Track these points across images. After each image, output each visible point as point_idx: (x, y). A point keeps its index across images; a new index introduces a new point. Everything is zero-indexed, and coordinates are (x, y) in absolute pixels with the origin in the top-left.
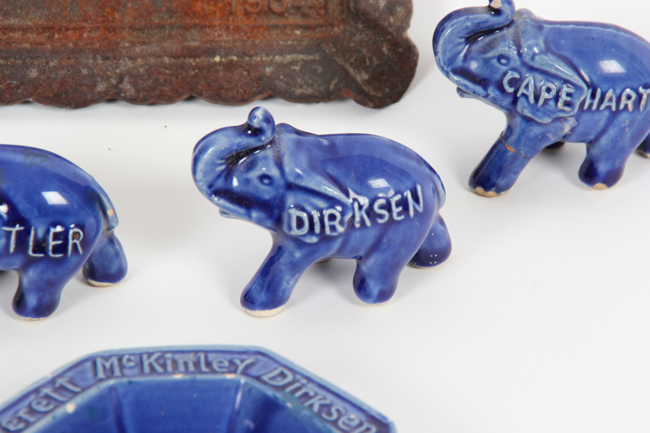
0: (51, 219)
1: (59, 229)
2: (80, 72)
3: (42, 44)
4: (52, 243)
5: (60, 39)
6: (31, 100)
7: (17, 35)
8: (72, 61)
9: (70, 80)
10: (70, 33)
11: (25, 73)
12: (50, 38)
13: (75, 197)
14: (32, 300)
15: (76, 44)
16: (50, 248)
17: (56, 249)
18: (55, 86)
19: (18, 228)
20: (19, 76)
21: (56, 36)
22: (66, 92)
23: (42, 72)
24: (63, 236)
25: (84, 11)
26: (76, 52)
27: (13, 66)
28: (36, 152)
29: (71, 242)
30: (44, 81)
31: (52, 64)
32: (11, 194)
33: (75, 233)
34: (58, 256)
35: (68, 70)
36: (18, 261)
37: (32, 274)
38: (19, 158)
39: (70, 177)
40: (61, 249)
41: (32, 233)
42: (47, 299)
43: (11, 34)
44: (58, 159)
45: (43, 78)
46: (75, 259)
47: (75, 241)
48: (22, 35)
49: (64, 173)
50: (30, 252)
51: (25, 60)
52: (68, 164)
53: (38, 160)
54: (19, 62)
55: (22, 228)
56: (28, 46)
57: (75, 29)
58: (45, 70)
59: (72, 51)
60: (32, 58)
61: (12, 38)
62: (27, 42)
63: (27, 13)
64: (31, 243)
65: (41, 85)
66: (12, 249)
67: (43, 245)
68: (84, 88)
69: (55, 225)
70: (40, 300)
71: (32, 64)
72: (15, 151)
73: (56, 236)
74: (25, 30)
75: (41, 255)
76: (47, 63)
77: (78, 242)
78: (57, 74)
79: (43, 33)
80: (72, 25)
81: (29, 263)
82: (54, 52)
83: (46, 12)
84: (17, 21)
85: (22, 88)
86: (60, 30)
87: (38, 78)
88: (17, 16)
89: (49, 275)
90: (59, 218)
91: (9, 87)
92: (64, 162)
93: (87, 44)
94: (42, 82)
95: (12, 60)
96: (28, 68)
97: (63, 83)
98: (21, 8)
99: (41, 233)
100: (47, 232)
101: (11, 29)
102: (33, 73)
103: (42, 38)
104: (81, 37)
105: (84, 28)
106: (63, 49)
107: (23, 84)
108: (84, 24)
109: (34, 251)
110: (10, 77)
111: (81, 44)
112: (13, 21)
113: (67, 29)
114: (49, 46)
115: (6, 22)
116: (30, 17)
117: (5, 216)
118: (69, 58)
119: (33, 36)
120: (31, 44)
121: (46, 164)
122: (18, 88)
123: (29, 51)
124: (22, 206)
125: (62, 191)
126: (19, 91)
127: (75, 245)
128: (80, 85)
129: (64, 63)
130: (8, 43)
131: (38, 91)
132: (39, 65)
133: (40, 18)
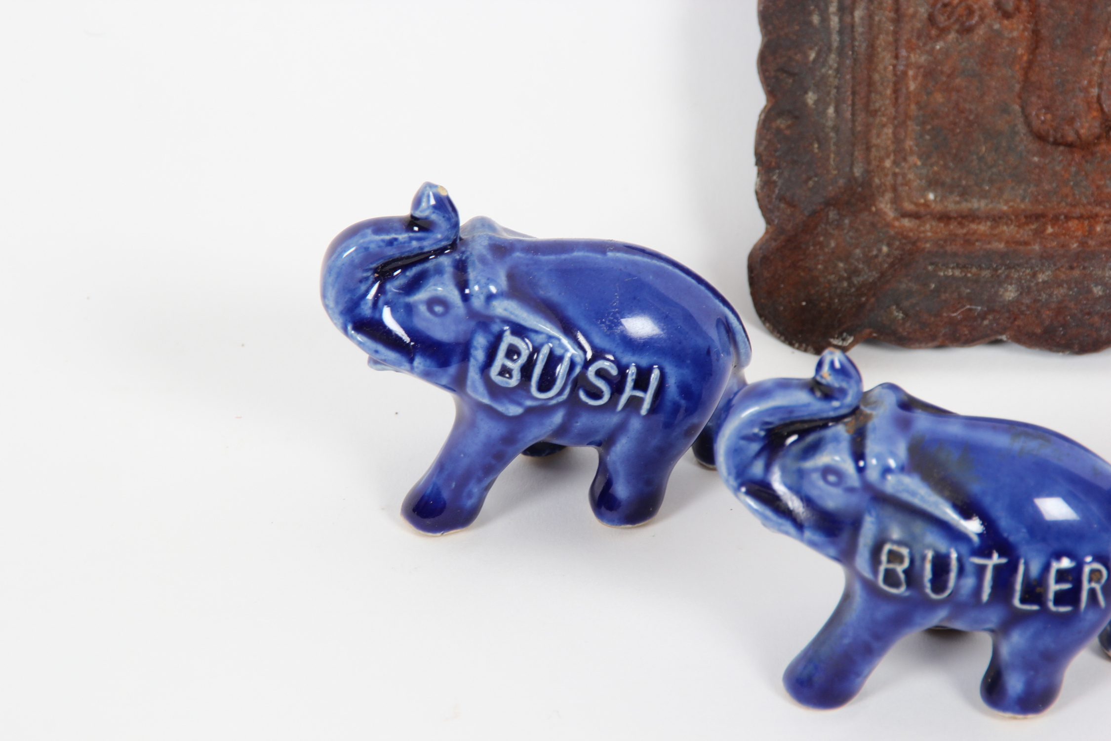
0: (1056, 546)
1: (1066, 563)
2: (1089, 291)
3: (1026, 243)
4: (1053, 587)
5: (1055, 235)
6: (1004, 337)
7: (983, 228)
8: (1077, 273)
9: (1072, 305)
10: (1073, 224)
11: (997, 292)
12: (1039, 233)
13: (1094, 508)
14: (1015, 684)
15: (1083, 244)
16: (1051, 596)
17: (1060, 598)
18: (1047, 314)
19: (996, 559)
20: (985, 297)
21: (1050, 230)
22: (1065, 325)
23: (1024, 290)
24: (1073, 576)
25: (1098, 187)
26: (1084, 257)
27: (977, 281)
28: (1030, 431)
29: (1086, 586)
30: (1028, 307)
31: (1041, 277)
32: (987, 501)
33: (1093, 572)
34: (1063, 609)
35: (1070, 289)
36: (994, 617)
37: (1017, 639)
38: (1002, 441)
39: (1086, 475)
40: (1069, 597)
41: (1021, 569)
42: (1041, 682)
43: (973, 226)
44: (1067, 444)
45: (1027, 301)
46: (1091, 616)
47: (1094, 585)
48: (992, 228)
49: (1077, 468)
50: (1016, 602)
51: (996, 270)
52: (1082, 451)
53: (1032, 445)
54: (986, 273)
55: (1004, 561)
56: (1001, 246)
57: (1081, 218)
58: (1029, 288)
59: (1077, 255)
60: (1009, 267)
61: (975, 233)
62: (1000, 240)
63: (1001, 190)
64: (1018, 587)
65: (1022, 313)
66: (985, 597)
67: (1038, 590)
68: (1096, 319)
69: (1058, 557)
70: (1029, 684)
71: (1007, 277)
72: (994, 429)
73: (1062, 576)
74: (997, 219)
75: (1035, 608)
76: (1034, 275)
77: (1097, 587)
78: (1051, 295)
79: (1027, 224)
80: (1078, 211)
81: (1014, 620)
82: (1046, 257)
83: (1032, 188)
84: (983, 203)
85: (990, 317)
86: (1055, 220)
87: (1017, 301)
88: (984, 195)
89: (1047, 641)
90: (1068, 544)
91: (968, 316)
92: (1077, 449)
93: (1102, 244)
94: (1024, 308)
95: (974, 270)
96: (1000, 284)
97: (1060, 310)
98: (991, 182)
99: (1035, 569)
100: (1046, 568)
101: (973, 217)
102: (1010, 293)
103: (1025, 233)
104: (1091, 232)
105: (1097, 215)
106: (1061, 252)
107: (991, 310)
108: (1098, 209)
109: (1023, 601)
110: (970, 299)
111: (1092, 243)
112: (977, 204)
113: (1068, 218)
114: (1037, 247)
115: (965, 206)
116: (1005, 196)
117: (976, 539)
118: (1072, 268)
119: (1008, 230)
120: (1007, 242)
121: (1046, 451)
122: (984, 318)
123: (1003, 255)
124: (1005, 522)
125: (1070, 499)
126: (986, 322)
127: (1092, 593)
128: (1089, 314)
129: (1063, 277)
130: (968, 242)
131: (1016, 323)
132: (1020, 279)
133: (1023, 199)
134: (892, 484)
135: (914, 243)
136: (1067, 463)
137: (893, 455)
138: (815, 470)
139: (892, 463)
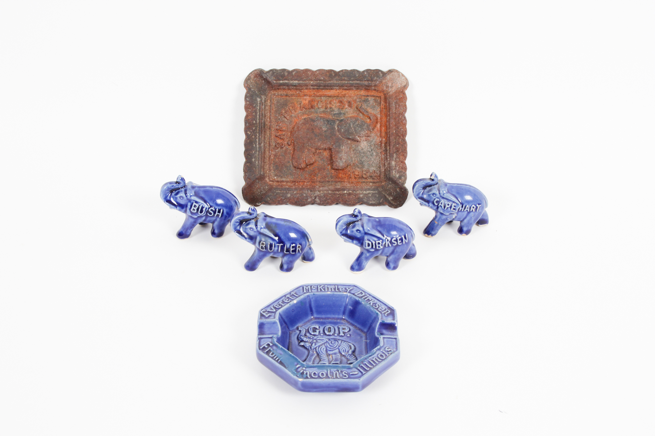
0: (292, 242)
1: (294, 245)
2: (303, 195)
3: (292, 186)
4: (291, 249)
5: (297, 185)
6: (288, 203)
7: (285, 183)
8: (301, 192)
9: (300, 198)
10: (301, 183)
11: (287, 195)
12: (295, 185)
13: (299, 235)
14: (285, 267)
15: (302, 187)
16: (291, 251)
17: (293, 251)
18: (295, 199)
19: (281, 244)
20: (284, 196)
21: (297, 184)
22: (299, 201)
23: (292, 195)
24: (295, 247)
25: (305, 176)
28: (287, 221)
29: (297, 249)
30: (292, 198)
31: (295, 193)
32: (279, 234)
33: (298, 246)
34: (293, 253)
35: (300, 195)
36: (281, 255)
37: (286, 258)
38: (282, 223)
39: (298, 228)
40: (294, 251)
41: (286, 246)
42: (290, 266)
43: (283, 183)
44: (294, 223)
45: (292, 197)
46: (298, 254)
47: (299, 249)
48: (286, 183)
50: (285, 252)
51: (287, 191)
52: (297, 225)
53: (288, 224)
54: (285, 192)
55: (282, 244)
56: (288, 187)
57: (302, 182)
58: (292, 194)
59: (301, 189)
60: (289, 191)
61: (283, 184)
62: (287, 186)
63: (288, 177)
64: (285, 249)
65: (291, 199)
66: (279, 251)
67: (289, 250)
68: (304, 200)
69: (293, 244)
70: (288, 267)
71: (289, 192)
72: (281, 220)
73: (293, 247)
74: (287, 182)
75: (288, 253)
76: (293, 192)
77: (300, 249)
78: (296, 196)
79: (292, 183)
80: (301, 181)
81: (284, 255)
82: (296, 189)
83: (293, 176)
84: (285, 179)
85: (285, 200)
86: (298, 182)
87: (290, 197)
88: (285, 178)
89: (291, 259)
90: (294, 242)
91: (281, 199)
92: (296, 224)
93: (306, 187)
94: (291, 198)
95: (283, 191)
96: (287, 194)
97: (298, 199)
98: (286, 175)
99: (288, 246)
100: (290, 246)
101: (283, 181)
102: (289, 195)
103: (292, 185)
104: (304, 184)
105: (305, 181)
106: (298, 188)
107: (285, 199)
108: (305, 180)
109: (286, 252)
110: (282, 196)
111: (304, 186)
112: (284, 179)
113: (300, 182)
114: (294, 187)
115: (281, 180)
116: (289, 178)
117: (277, 241)
118: (300, 191)
119: (289, 184)
120: (289, 186)
121: (291, 225)
122: (284, 200)
123: (288, 189)
124: (283, 237)
125: (295, 233)
126: (285, 201)
127: (299, 250)
128: (303, 199)
129: (298, 192)
130: (282, 186)
131: (290, 201)
132: (291, 193)
133: (292, 178)
134: (262, 231)
135: (272, 186)
136: (294, 227)
137: (262, 225)
138: (249, 228)
139: (262, 227)
